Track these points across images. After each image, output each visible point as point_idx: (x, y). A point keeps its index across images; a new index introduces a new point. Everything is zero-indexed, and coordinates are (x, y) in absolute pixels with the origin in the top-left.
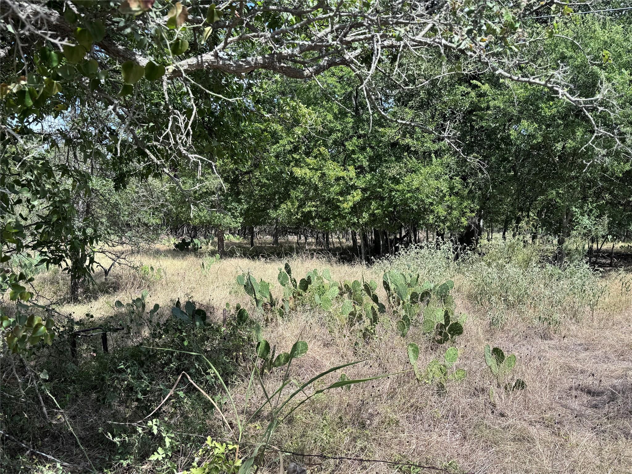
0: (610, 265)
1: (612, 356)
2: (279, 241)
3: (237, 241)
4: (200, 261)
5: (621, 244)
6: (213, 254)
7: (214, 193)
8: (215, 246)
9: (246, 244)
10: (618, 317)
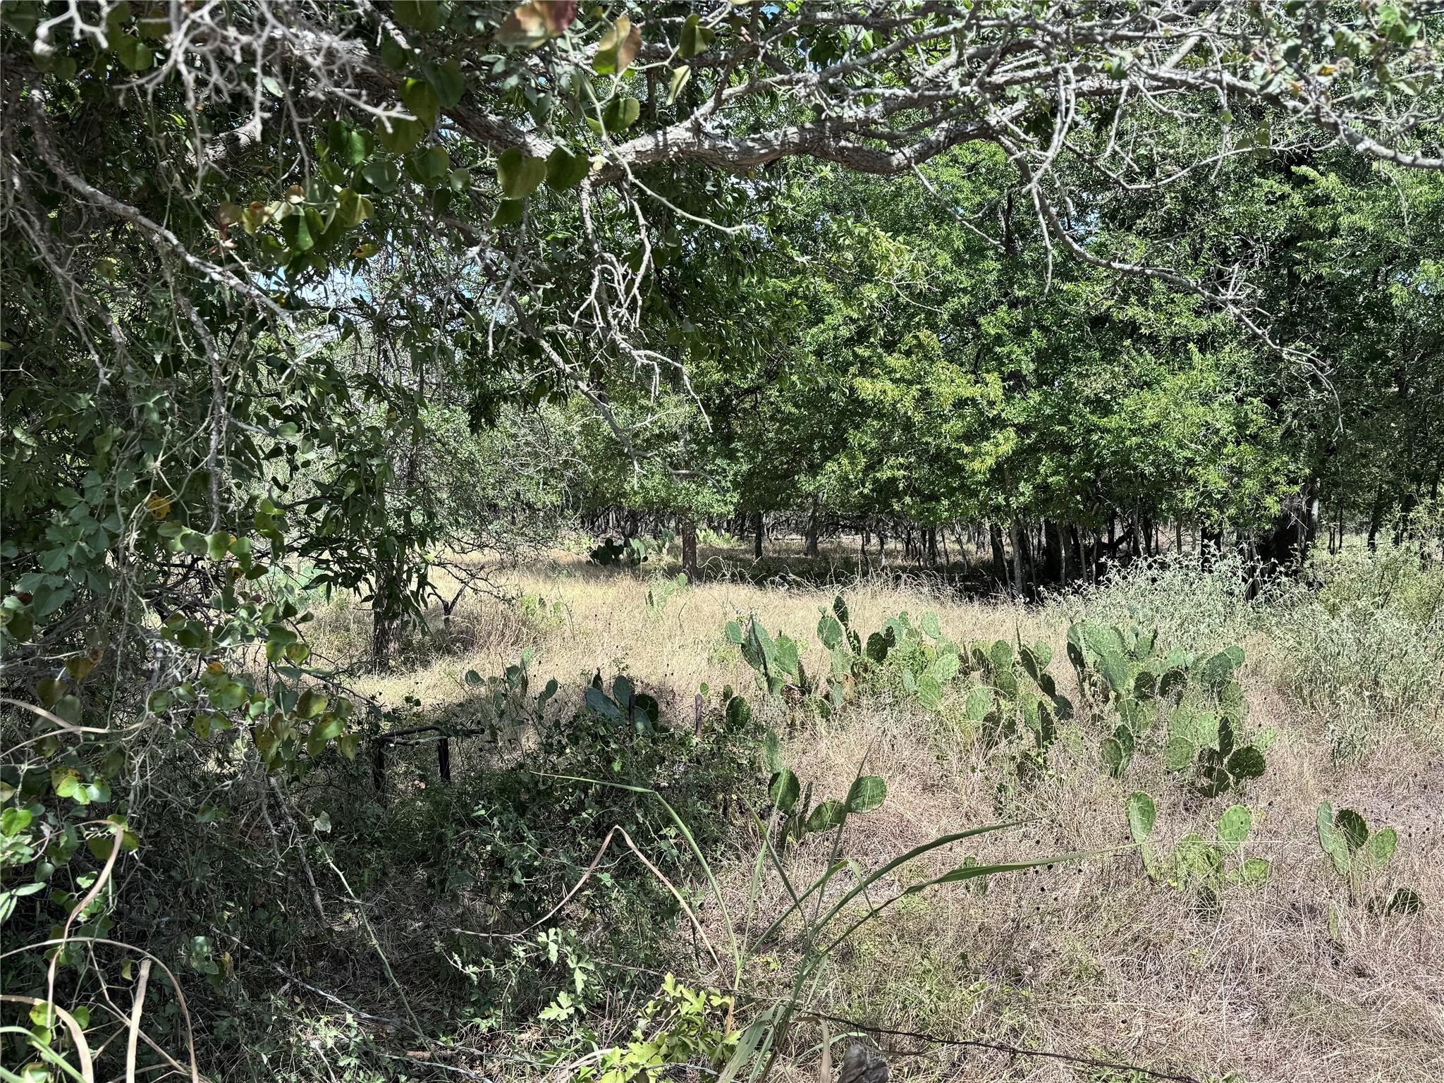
2: (820, 546)
3: (725, 546)
4: (645, 589)
6: (671, 572)
7: (675, 437)
8: (676, 557)
9: (746, 551)
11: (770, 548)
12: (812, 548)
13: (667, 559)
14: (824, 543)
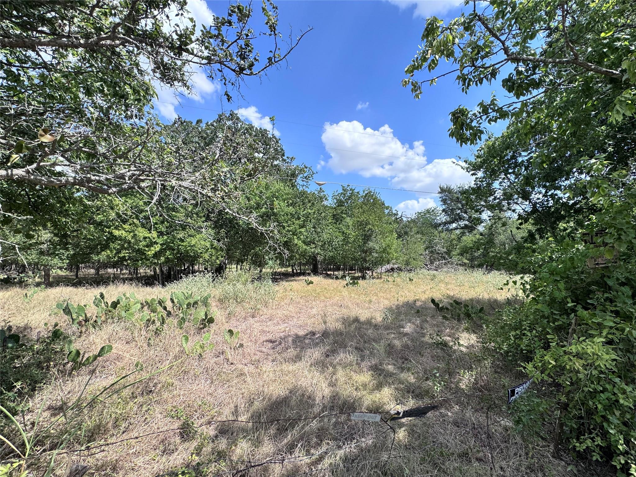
0: (280, 279)
1: (280, 322)
2: (100, 273)
3: (64, 274)
5: (284, 269)
6: (38, 285)
8: (42, 279)
9: (72, 276)
10: (283, 303)
11: (82, 274)
12: (97, 273)
13: (37, 280)
14: (102, 272)
